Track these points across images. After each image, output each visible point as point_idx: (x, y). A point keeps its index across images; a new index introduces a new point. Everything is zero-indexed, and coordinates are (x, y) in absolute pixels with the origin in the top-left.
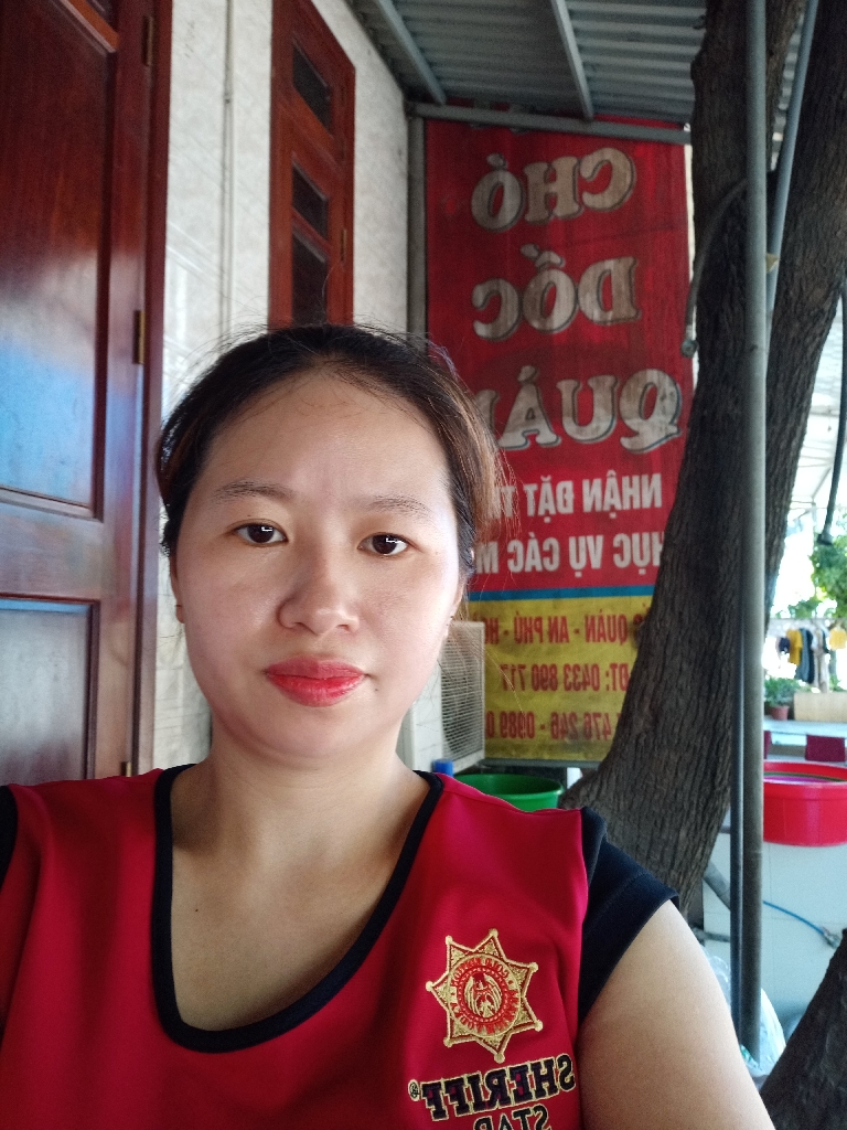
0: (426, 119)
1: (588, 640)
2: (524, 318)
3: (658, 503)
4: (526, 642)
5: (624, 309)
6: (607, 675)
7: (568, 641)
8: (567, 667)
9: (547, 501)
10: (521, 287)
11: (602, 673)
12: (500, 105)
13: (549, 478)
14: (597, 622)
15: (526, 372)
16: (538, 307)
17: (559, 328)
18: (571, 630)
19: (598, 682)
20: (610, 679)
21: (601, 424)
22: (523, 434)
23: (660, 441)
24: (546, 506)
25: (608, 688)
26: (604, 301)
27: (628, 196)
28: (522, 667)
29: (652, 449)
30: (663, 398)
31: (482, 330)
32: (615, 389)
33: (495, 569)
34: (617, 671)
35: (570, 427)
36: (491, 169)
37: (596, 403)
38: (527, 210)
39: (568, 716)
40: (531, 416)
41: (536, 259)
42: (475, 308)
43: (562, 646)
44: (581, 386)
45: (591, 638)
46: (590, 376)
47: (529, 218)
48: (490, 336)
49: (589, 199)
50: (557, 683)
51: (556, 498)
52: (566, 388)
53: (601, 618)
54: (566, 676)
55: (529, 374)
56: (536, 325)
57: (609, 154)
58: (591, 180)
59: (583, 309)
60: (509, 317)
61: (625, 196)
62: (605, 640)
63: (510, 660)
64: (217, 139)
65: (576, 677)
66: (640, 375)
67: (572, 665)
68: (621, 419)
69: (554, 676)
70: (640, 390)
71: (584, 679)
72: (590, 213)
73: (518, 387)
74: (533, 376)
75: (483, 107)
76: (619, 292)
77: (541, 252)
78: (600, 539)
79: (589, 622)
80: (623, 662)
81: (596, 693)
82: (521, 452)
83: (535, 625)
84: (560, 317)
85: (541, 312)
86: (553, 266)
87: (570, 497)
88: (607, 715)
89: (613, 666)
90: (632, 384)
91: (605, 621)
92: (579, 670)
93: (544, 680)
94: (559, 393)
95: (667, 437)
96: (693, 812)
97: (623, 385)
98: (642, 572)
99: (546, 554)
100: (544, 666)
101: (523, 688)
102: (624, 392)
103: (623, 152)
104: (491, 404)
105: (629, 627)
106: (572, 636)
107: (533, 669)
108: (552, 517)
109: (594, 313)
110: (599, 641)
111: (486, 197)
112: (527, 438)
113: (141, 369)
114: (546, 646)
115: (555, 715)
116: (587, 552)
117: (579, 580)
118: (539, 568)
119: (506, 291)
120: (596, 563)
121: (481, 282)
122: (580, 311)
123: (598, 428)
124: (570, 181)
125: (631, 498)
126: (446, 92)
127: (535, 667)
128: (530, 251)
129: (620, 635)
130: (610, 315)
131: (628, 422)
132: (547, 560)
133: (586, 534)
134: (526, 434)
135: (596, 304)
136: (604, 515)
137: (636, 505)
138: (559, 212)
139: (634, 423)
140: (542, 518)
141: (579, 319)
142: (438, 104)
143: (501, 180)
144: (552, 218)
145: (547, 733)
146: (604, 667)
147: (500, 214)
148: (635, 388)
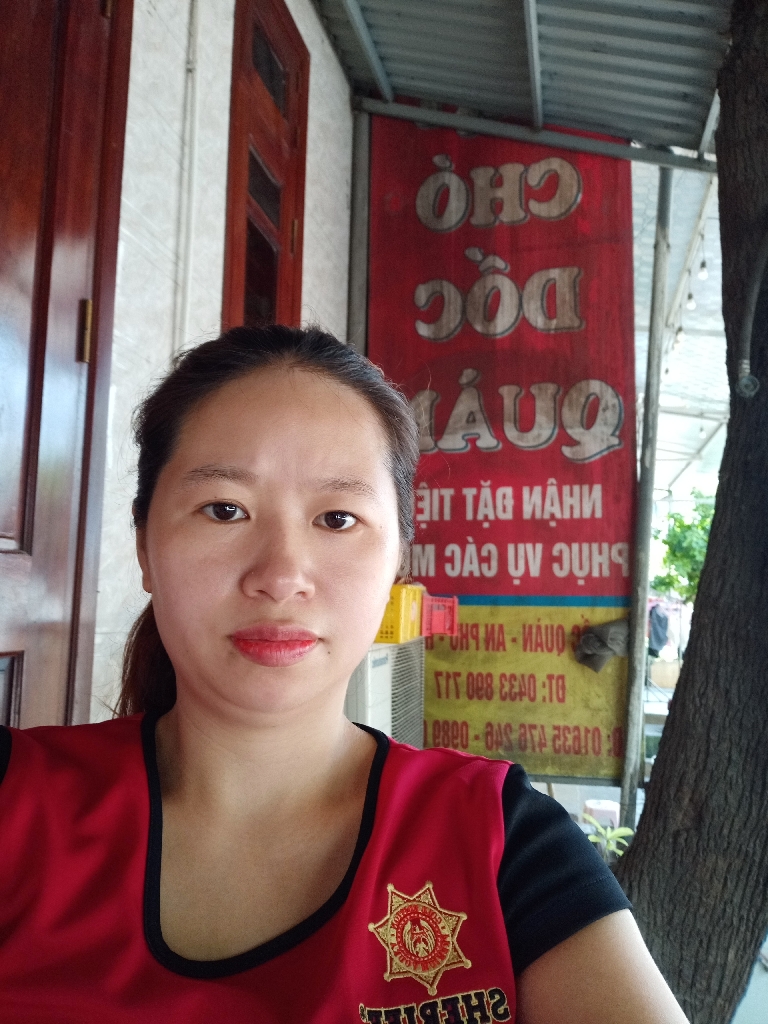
0: (371, 115)
1: (525, 650)
2: (467, 321)
3: (599, 514)
4: (462, 648)
5: (567, 318)
6: (544, 686)
7: (504, 650)
8: (503, 676)
9: (486, 506)
10: (465, 289)
11: (539, 684)
12: (447, 107)
13: (489, 483)
14: (534, 631)
15: (468, 375)
16: (481, 309)
17: (503, 333)
18: (508, 638)
19: (535, 691)
20: (547, 690)
21: (542, 432)
22: (463, 437)
23: (602, 451)
24: (486, 511)
25: (544, 699)
26: (549, 308)
27: (575, 207)
28: (458, 674)
29: (593, 459)
30: (604, 410)
31: (423, 330)
32: (558, 397)
33: (432, 573)
34: (554, 682)
35: (511, 433)
36: (437, 170)
37: (538, 410)
38: (472, 214)
39: (503, 727)
40: (471, 419)
41: (481, 262)
42: (418, 308)
43: (499, 654)
44: (523, 393)
45: (528, 648)
46: (533, 383)
47: (474, 221)
48: (432, 337)
49: (535, 207)
50: (492, 693)
51: (494, 503)
52: (508, 393)
53: (539, 627)
54: (502, 686)
55: (471, 377)
56: (479, 328)
57: (555, 164)
58: (537, 188)
59: (527, 315)
60: (451, 319)
61: (570, 207)
62: (542, 650)
63: (444, 666)
64: (177, 110)
65: (512, 686)
66: (583, 384)
67: (508, 674)
68: (562, 427)
69: (490, 686)
70: (583, 400)
71: (520, 689)
72: (536, 221)
73: (459, 390)
74: (475, 378)
75: (430, 108)
76: (564, 302)
77: (485, 255)
78: (539, 547)
79: (527, 630)
80: (560, 673)
81: (531, 704)
82: (462, 456)
83: (472, 633)
84: (504, 322)
85: (485, 317)
86: (498, 271)
87: (510, 503)
88: (542, 727)
89: (550, 677)
90: (574, 393)
91: (543, 631)
92: (515, 680)
93: (479, 688)
94: (501, 398)
95: (609, 448)
96: (743, 929)
97: (566, 393)
98: (581, 582)
99: (484, 560)
100: (480, 675)
101: (458, 697)
102: (566, 402)
103: (570, 162)
104: (432, 405)
105: (566, 638)
106: (508, 644)
107: (468, 678)
108: (490, 522)
109: (538, 320)
110: (536, 650)
111: (432, 197)
112: (467, 441)
113: (85, 367)
114: (482, 653)
115: (489, 725)
116: (527, 559)
117: (517, 587)
118: (477, 574)
119: (449, 292)
120: (535, 571)
121: (424, 282)
122: (524, 318)
123: (539, 436)
124: (517, 187)
125: (572, 507)
126: (394, 89)
127: (470, 675)
128: (475, 254)
129: (558, 647)
130: (554, 322)
131: (569, 431)
132: (485, 566)
133: (524, 541)
134: (466, 437)
135: (540, 311)
136: (543, 523)
137: (576, 515)
138: (506, 217)
139: (575, 432)
140: (481, 523)
141: (523, 325)
142: (386, 101)
143: (447, 182)
144: (497, 223)
145: (481, 744)
146: (541, 678)
147: (446, 215)
148: (577, 396)
